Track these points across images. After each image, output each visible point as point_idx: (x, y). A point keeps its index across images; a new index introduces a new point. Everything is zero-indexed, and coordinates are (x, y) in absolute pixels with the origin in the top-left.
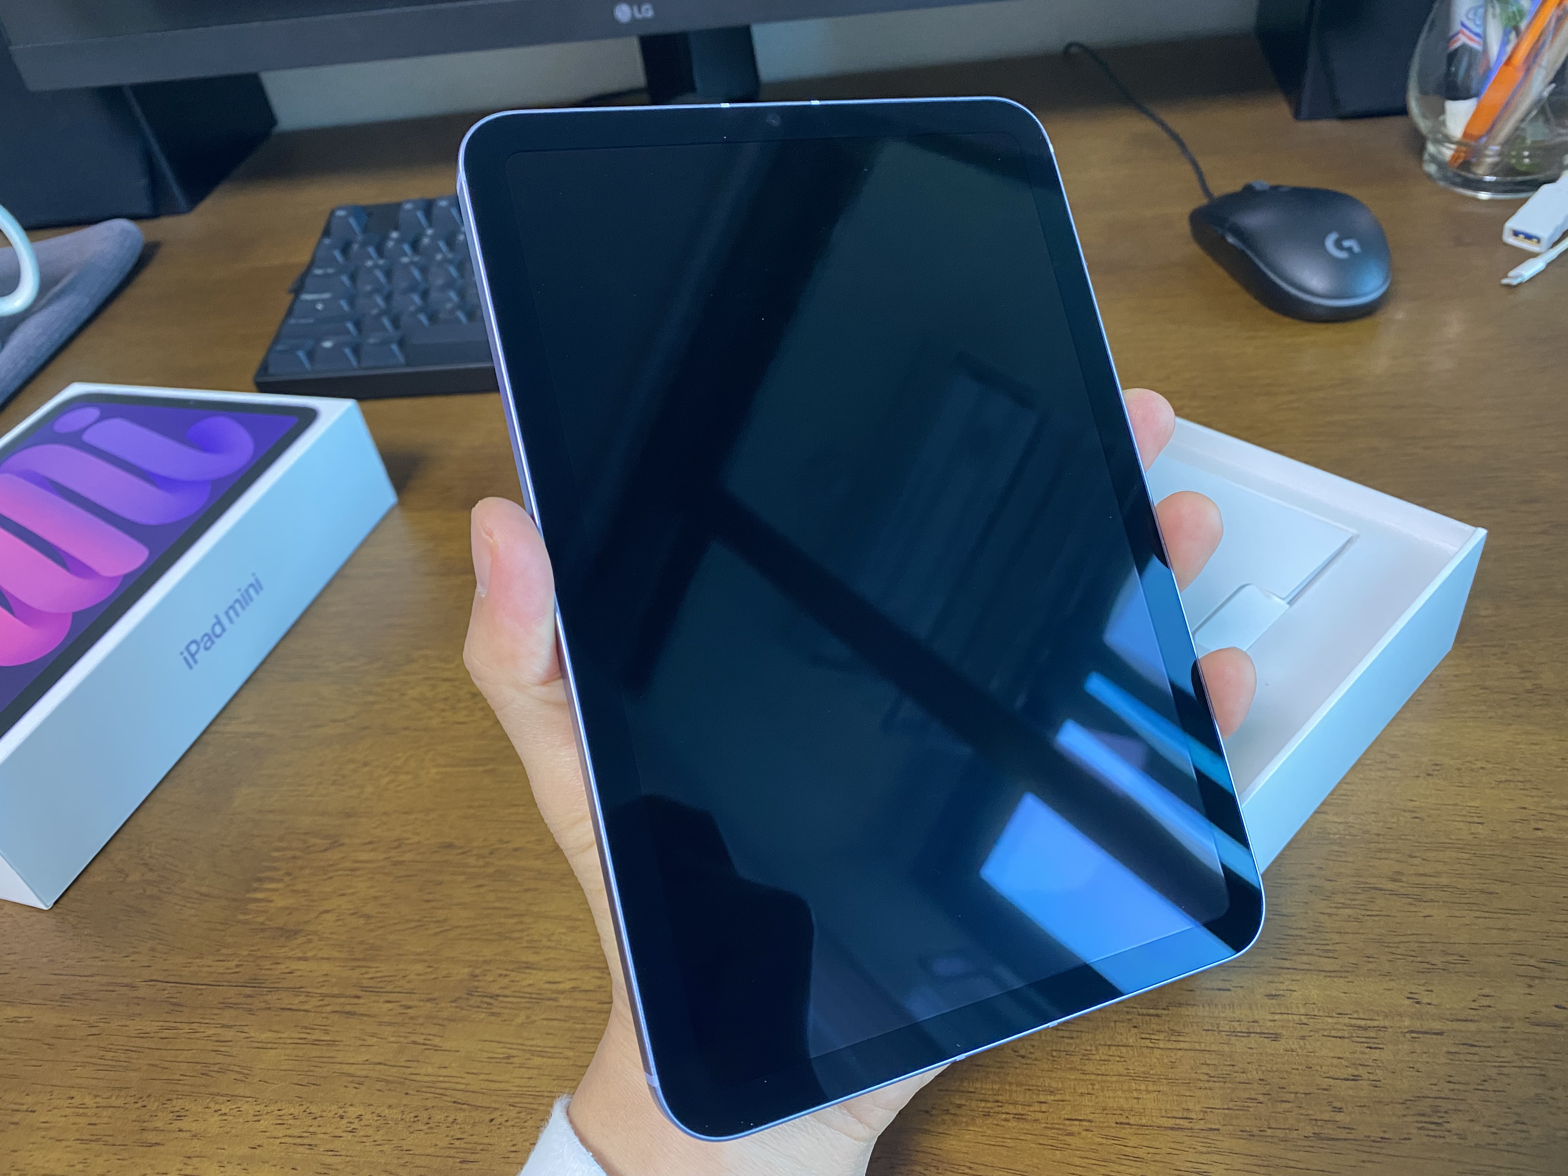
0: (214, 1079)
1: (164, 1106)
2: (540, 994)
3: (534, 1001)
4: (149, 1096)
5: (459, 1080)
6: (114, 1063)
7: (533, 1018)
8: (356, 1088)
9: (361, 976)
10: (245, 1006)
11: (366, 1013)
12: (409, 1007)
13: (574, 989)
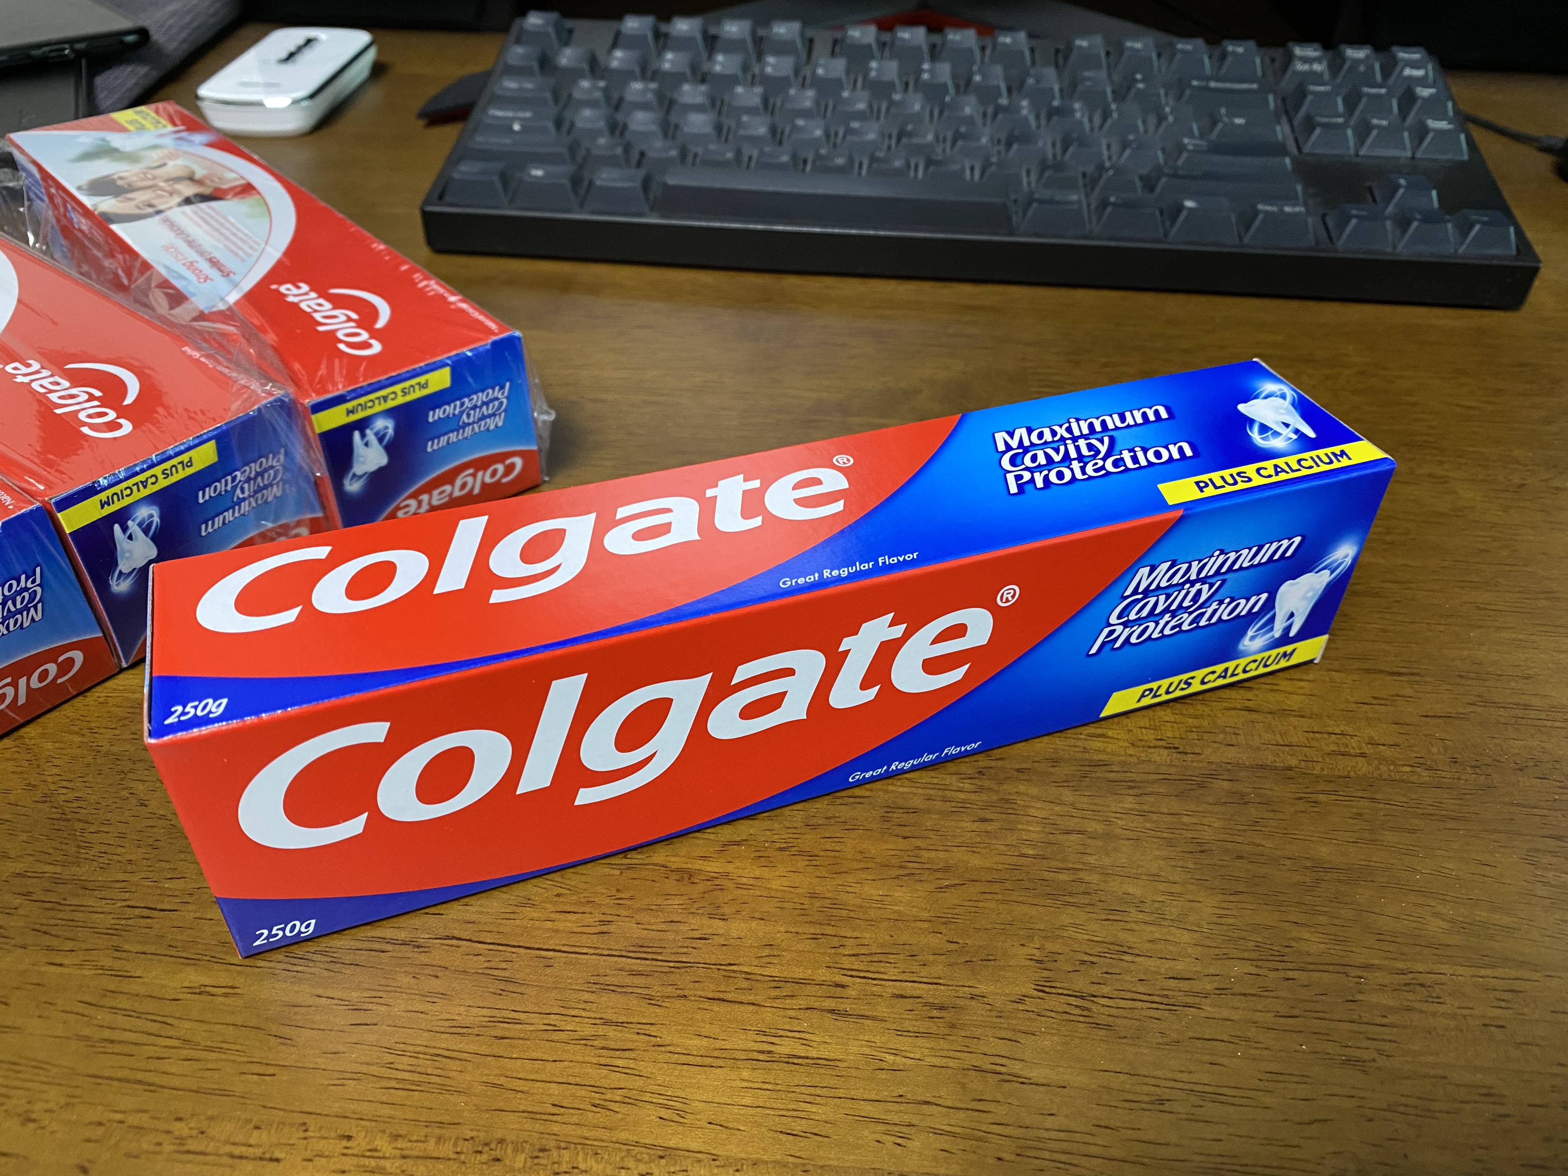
0: (620, 1116)
1: (536, 1161)
2: (1166, 996)
3: (1160, 1006)
4: (501, 1141)
5: (1089, 1139)
6: (416, 1077)
7: (1174, 1036)
8: (899, 1145)
9: (833, 951)
10: (640, 991)
11: (867, 1013)
12: (942, 1008)
13: (1221, 991)
